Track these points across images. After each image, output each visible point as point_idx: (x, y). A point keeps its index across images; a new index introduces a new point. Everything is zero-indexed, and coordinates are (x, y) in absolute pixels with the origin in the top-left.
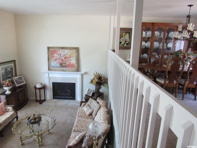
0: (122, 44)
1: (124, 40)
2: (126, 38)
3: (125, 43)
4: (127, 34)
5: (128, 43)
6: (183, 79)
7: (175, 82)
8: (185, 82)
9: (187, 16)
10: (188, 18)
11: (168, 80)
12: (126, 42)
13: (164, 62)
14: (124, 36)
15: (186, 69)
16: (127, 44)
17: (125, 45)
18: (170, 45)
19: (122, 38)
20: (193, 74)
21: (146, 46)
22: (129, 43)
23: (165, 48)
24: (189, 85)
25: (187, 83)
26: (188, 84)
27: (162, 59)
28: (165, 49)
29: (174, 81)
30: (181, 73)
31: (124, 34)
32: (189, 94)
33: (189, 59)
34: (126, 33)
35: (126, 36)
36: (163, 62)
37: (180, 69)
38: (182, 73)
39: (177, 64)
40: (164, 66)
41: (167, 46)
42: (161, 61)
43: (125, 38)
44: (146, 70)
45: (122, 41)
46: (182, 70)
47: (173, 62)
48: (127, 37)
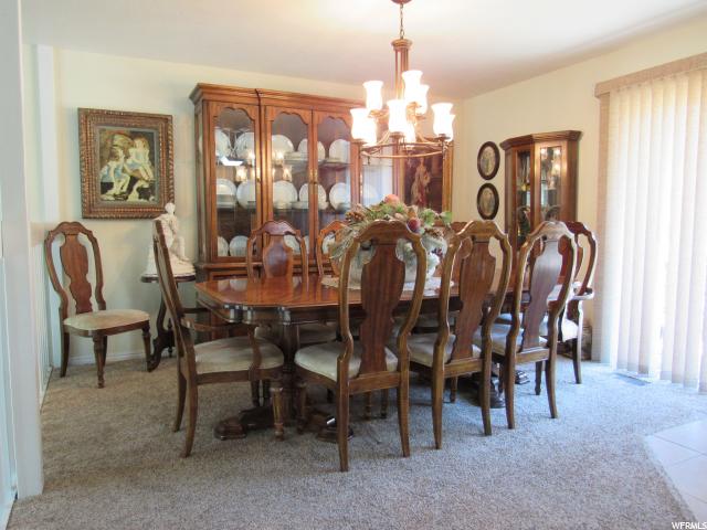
0: (116, 190)
1: (124, 170)
2: (134, 164)
3: (130, 189)
4: (139, 142)
5: (146, 186)
6: (421, 339)
7: (391, 361)
8: (436, 351)
9: (394, 44)
10: (399, 54)
11: (356, 355)
12: (139, 184)
13: (324, 265)
14: (120, 153)
15: (432, 284)
16: (143, 193)
17: (134, 197)
18: (340, 195)
19: (113, 164)
20: (465, 305)
21: (239, 197)
22: (152, 187)
23: (323, 204)
24: (454, 362)
25: (446, 353)
26: (449, 362)
27: (313, 256)
28: (321, 212)
29: (384, 355)
30: (415, 306)
31: (119, 140)
32: (452, 401)
33: (432, 239)
34: (134, 136)
35: (131, 151)
36: (321, 269)
37: (409, 287)
38: (418, 306)
39: (390, 260)
40: (328, 281)
41: (328, 200)
42: (310, 266)
43: (129, 161)
44: (232, 314)
45: (112, 178)
46: (415, 291)
47: (366, 257)
48: (137, 156)
